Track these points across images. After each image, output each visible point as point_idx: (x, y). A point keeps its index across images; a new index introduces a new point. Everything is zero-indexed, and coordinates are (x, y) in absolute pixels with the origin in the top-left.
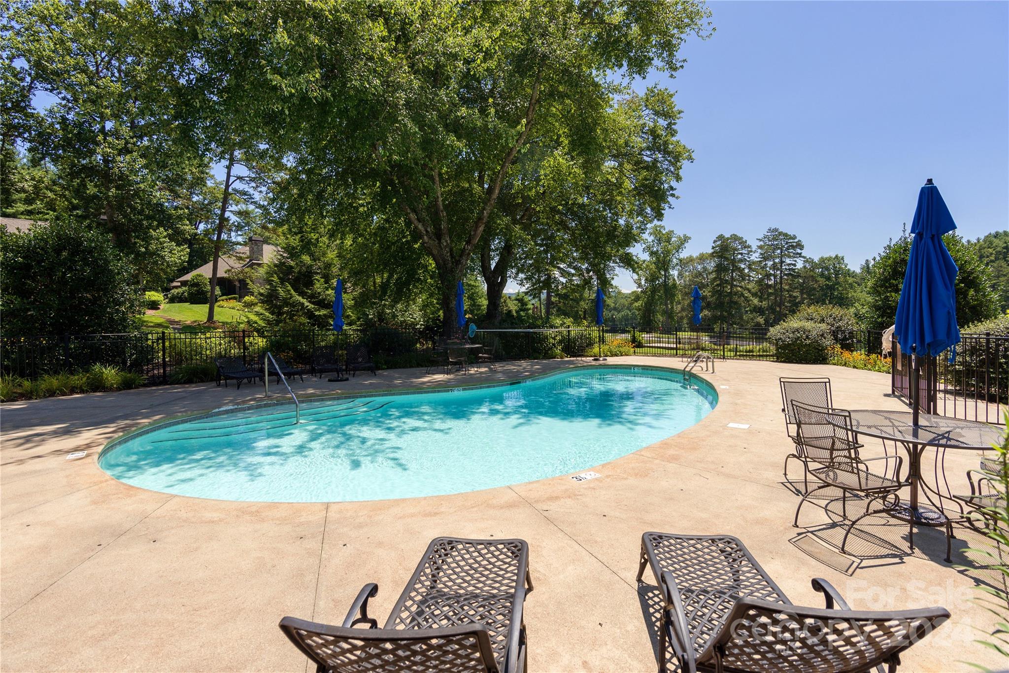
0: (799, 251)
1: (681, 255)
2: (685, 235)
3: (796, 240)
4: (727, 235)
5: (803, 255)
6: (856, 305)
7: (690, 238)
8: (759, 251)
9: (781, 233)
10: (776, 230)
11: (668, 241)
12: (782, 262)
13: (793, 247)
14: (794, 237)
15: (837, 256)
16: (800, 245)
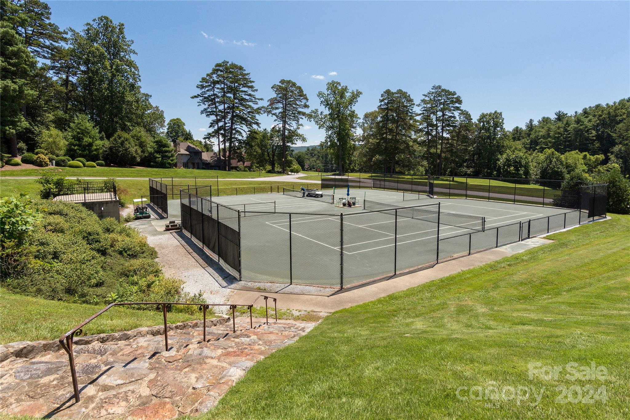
0: (457, 105)
1: (353, 107)
2: (357, 90)
3: (455, 96)
4: (394, 90)
5: (461, 108)
6: (508, 151)
7: (361, 93)
8: (423, 105)
9: (443, 90)
10: (439, 87)
11: (342, 96)
12: (444, 115)
13: (452, 102)
14: (454, 93)
15: (495, 112)
16: (459, 101)
